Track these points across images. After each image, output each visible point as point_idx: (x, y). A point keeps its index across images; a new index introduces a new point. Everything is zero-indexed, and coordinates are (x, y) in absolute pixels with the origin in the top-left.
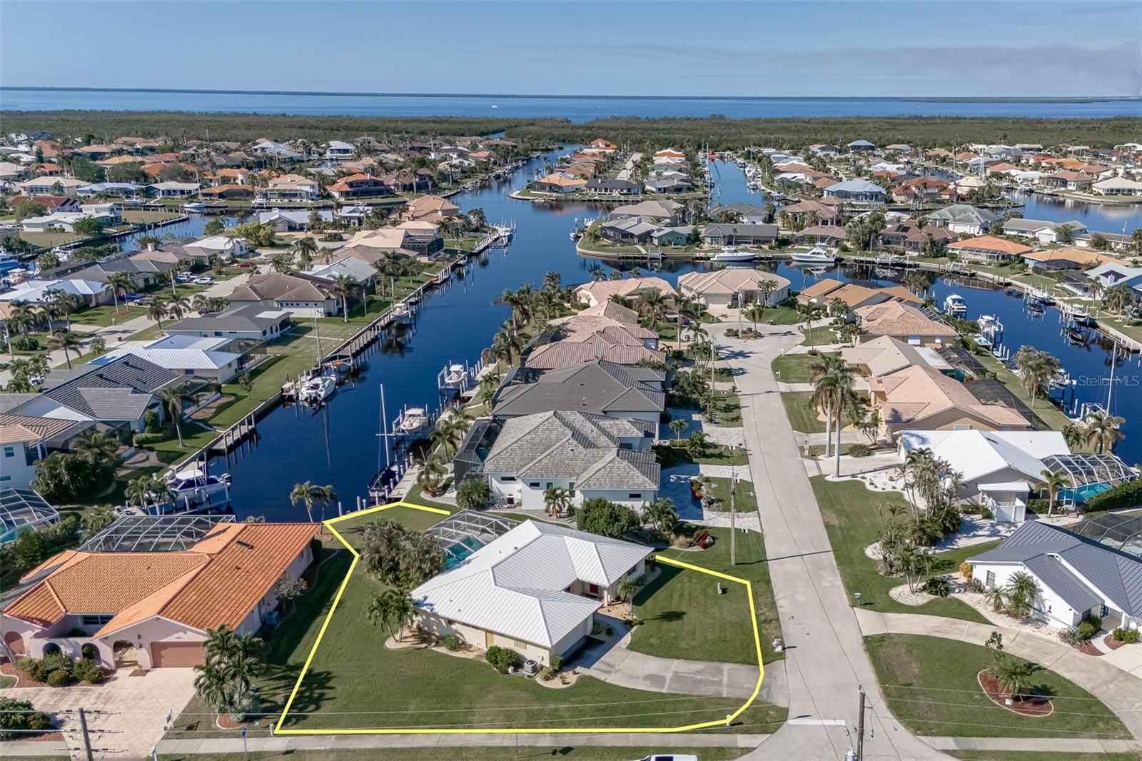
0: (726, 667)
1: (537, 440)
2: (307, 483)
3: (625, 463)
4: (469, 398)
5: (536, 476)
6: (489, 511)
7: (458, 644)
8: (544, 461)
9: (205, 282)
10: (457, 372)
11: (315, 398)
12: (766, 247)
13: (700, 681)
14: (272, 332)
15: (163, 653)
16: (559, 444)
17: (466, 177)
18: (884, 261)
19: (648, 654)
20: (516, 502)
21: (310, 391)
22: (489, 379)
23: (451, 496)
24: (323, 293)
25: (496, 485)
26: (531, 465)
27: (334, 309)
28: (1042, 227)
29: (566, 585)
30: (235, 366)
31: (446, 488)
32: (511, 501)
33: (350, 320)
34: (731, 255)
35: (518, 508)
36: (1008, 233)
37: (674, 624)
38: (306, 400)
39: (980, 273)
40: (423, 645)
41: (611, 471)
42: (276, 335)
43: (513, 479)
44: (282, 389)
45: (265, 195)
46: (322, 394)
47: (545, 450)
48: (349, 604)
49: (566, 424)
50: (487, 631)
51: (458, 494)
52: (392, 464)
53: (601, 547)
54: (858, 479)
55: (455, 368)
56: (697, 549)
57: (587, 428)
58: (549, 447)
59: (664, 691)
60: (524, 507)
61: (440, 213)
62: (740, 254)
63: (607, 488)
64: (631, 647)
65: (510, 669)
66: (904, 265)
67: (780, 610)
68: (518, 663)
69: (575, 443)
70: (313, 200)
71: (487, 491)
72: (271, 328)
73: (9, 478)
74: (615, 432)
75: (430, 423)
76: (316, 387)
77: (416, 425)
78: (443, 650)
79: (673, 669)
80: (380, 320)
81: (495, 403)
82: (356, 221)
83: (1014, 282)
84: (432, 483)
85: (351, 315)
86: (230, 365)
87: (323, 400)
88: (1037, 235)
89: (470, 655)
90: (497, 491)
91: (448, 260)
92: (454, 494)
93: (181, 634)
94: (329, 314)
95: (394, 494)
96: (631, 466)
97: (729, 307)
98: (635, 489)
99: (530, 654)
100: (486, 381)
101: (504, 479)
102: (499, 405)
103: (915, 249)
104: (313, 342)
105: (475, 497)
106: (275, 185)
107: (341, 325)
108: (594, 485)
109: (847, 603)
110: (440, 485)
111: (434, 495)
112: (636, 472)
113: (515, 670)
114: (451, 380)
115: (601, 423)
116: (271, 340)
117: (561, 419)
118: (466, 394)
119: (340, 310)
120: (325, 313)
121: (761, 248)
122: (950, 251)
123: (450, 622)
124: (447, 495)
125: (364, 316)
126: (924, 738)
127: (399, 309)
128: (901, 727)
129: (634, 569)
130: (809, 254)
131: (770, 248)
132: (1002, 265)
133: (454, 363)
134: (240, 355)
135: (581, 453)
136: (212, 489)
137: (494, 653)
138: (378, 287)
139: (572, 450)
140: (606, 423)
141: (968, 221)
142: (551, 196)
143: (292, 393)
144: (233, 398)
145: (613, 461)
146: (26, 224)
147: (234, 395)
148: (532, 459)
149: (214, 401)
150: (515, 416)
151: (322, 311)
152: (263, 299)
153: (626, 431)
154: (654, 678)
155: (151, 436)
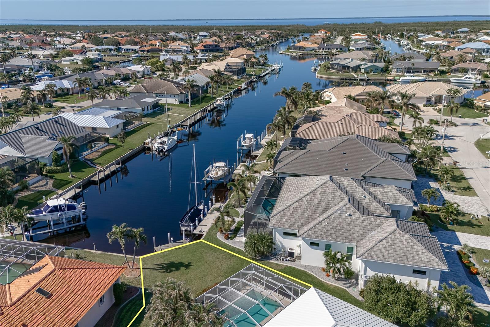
1: (316, 201)
2: (123, 225)
3: (407, 236)
4: (256, 156)
5: (317, 237)
6: (272, 261)
8: (324, 223)
9: (126, 85)
10: (249, 139)
11: (162, 150)
12: (432, 75)
14: (148, 110)
16: (336, 208)
17: (258, 45)
20: (295, 255)
21: (159, 145)
22: (271, 144)
23: (240, 241)
24: (179, 89)
25: (278, 238)
26: (311, 225)
27: (184, 100)
30: (121, 127)
31: (236, 231)
32: (291, 254)
33: (192, 106)
34: (411, 78)
35: (297, 262)
38: (156, 150)
41: (393, 243)
42: (150, 111)
43: (295, 235)
44: (144, 143)
46: (166, 147)
47: (324, 212)
49: (342, 189)
51: (246, 241)
52: (199, 204)
55: (248, 136)
57: (361, 194)
58: (328, 209)
60: (303, 262)
61: (245, 56)
62: (417, 78)
63: (391, 261)
69: (352, 208)
70: (187, 53)
71: (271, 243)
72: (148, 107)
74: (385, 199)
75: (230, 173)
76: (163, 143)
77: (220, 174)
80: (208, 107)
81: (276, 162)
82: (204, 61)
84: (226, 226)
85: (192, 103)
86: (118, 126)
87: (166, 151)
90: (279, 243)
91: (248, 79)
92: (244, 239)
94: (181, 102)
95: (198, 230)
96: (415, 241)
97: (425, 106)
98: (422, 267)
100: (269, 146)
101: (285, 234)
102: (279, 165)
104: (169, 117)
105: (261, 248)
107: (187, 108)
108: (377, 256)
110: (233, 227)
111: (227, 238)
112: (419, 247)
114: (245, 143)
115: (372, 189)
116: (147, 114)
117: (336, 183)
118: (254, 153)
119: (188, 100)
120: (179, 101)
121: (429, 75)
124: (237, 239)
125: (200, 104)
127: (219, 101)
130: (462, 78)
131: (435, 75)
133: (248, 133)
134: (124, 121)
135: (359, 219)
138: (209, 90)
139: (350, 215)
140: (376, 191)
142: (300, 52)
143: (150, 145)
144: (115, 146)
145: (393, 233)
146: (63, 60)
147: (116, 144)
148: (313, 219)
149: (103, 148)
150: (291, 175)
151: (177, 99)
152: (148, 92)
153: (396, 200)
155: (54, 168)
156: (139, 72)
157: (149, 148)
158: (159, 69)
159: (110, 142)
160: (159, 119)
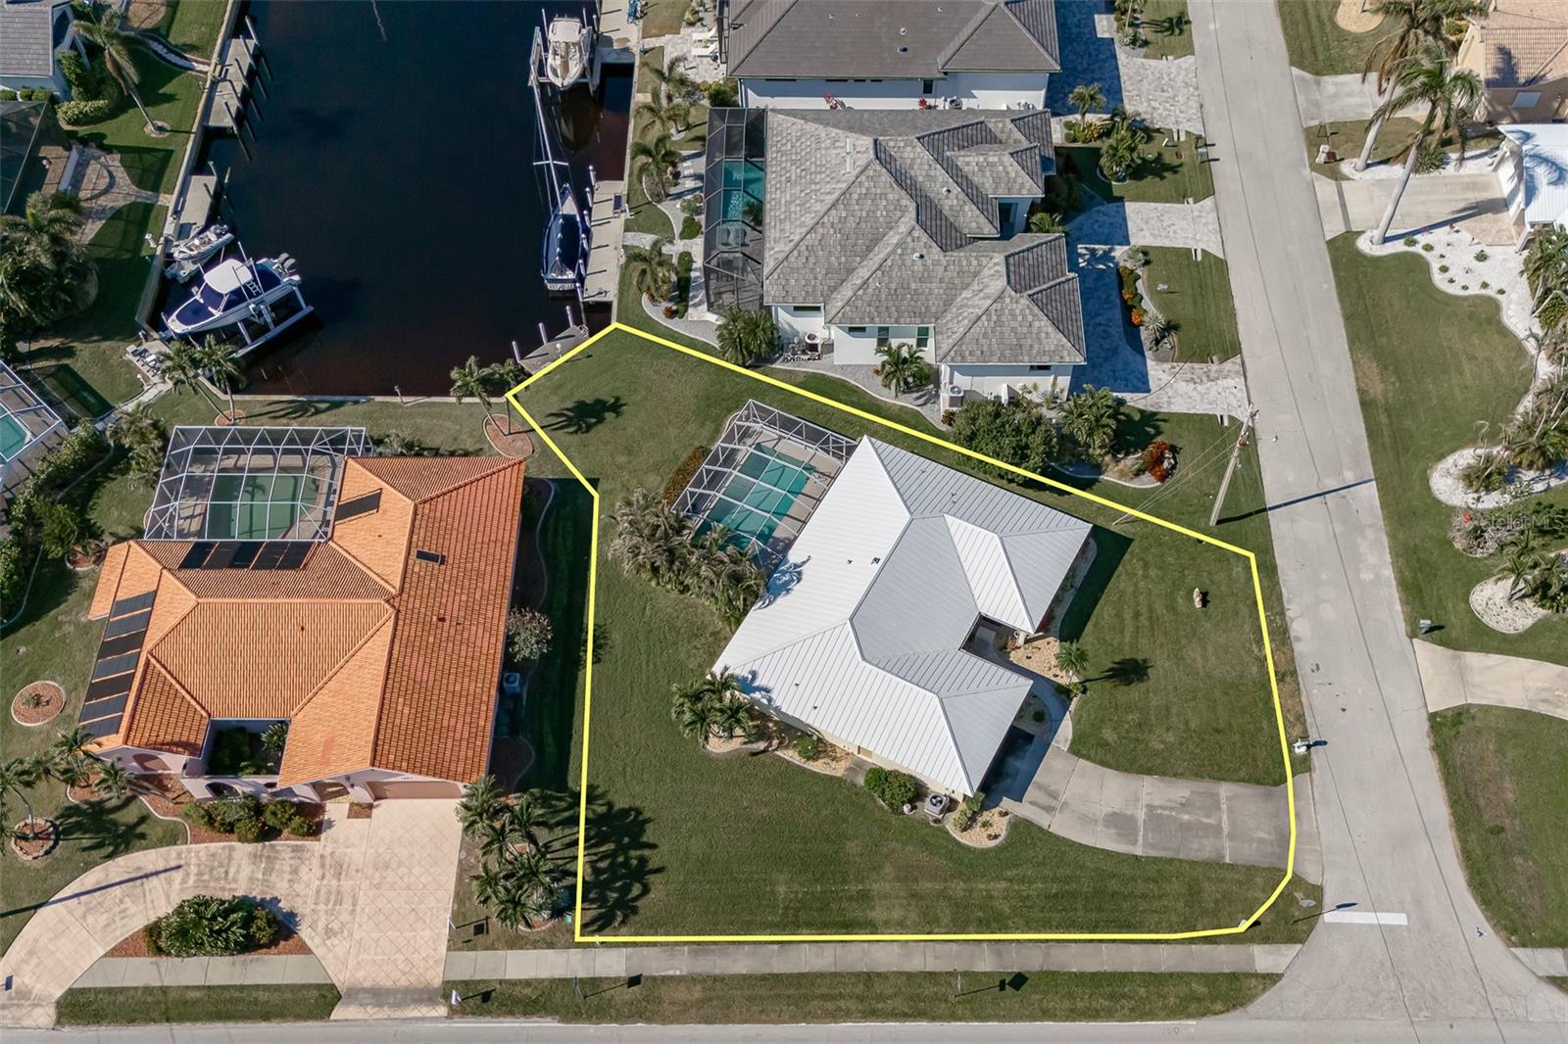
0: (1225, 790)
1: (851, 223)
3: (1022, 299)
5: (862, 319)
6: (777, 366)
8: (874, 284)
13: (1185, 827)
19: (1103, 763)
20: (821, 347)
25: (784, 318)
26: (847, 290)
29: (966, 631)
31: (684, 291)
32: (813, 347)
35: (825, 362)
37: (1134, 692)
40: (761, 745)
41: (999, 323)
43: (816, 309)
47: (870, 250)
48: (616, 637)
56: (1148, 482)
58: (875, 241)
59: (1139, 851)
60: (836, 360)
63: (995, 362)
64: (1077, 750)
65: (906, 808)
67: (1298, 647)
68: (917, 791)
69: (925, 238)
71: (770, 330)
74: (988, 188)
78: (791, 755)
79: (1145, 800)
89: (838, 770)
90: (786, 327)
92: (712, 319)
95: (594, 291)
96: (1036, 310)
98: (1043, 361)
101: (797, 309)
108: (971, 354)
109: (1402, 627)
111: (669, 312)
112: (1043, 323)
113: (914, 808)
117: (889, 164)
124: (693, 313)
135: (936, 263)
136: (275, 294)
137: (878, 777)
139: (921, 258)
145: (1000, 298)
148: (850, 271)
153: (1010, 183)
154: (1120, 822)
155: (88, 106)
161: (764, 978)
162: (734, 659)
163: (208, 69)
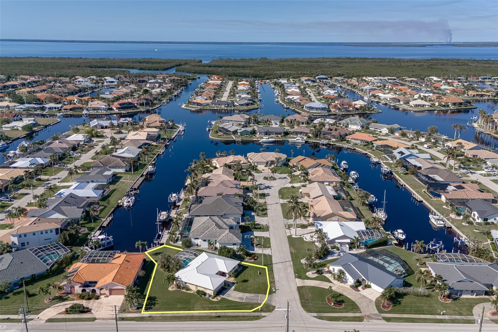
0: (260, 295)
1: (205, 226)
2: (140, 241)
3: (231, 234)
4: (179, 206)
5: (205, 238)
6: (191, 248)
7: (188, 289)
8: (207, 233)
9: (78, 155)
10: (175, 197)
11: (129, 206)
12: (280, 136)
13: (253, 299)
14: (110, 180)
15: (112, 291)
16: (211, 228)
17: (163, 97)
18: (323, 143)
19: (239, 292)
20: (199, 245)
21: (127, 204)
22: (186, 200)
23: (180, 243)
24: (125, 163)
25: (193, 240)
26: (203, 234)
27: (128, 169)
28: (383, 127)
29: (216, 273)
30: (102, 195)
31: (177, 240)
32: (197, 245)
33: (134, 173)
34: (267, 140)
35: (200, 247)
36: (371, 129)
37: (246, 283)
38: (126, 206)
39: (357, 149)
40: (179, 289)
41: (227, 237)
42: (112, 180)
43: (198, 238)
44: (118, 203)
45: (87, 110)
46: (131, 204)
47: (207, 230)
48: (156, 278)
49: (213, 221)
50: (196, 286)
51: (182, 243)
52: (159, 231)
53: (226, 261)
54: (302, 237)
55: (174, 195)
56: (253, 260)
57: (220, 222)
58: (208, 228)
59: (243, 302)
61: (158, 122)
62: (270, 140)
63: (226, 242)
64: (234, 290)
65: (203, 296)
66: (330, 144)
67: (275, 279)
68: (205, 294)
69: (216, 227)
70: (106, 111)
71: (190, 242)
72: (109, 178)
73: (51, 239)
75: (169, 216)
76: (129, 202)
77: (165, 218)
78: (184, 291)
79: (246, 296)
80: (144, 172)
81: (189, 211)
82: (126, 124)
83: (368, 153)
84: (173, 239)
85: (134, 171)
86: (100, 194)
88: (381, 130)
89: (192, 292)
90: (193, 242)
91: (163, 143)
92: (181, 243)
93: (117, 287)
94: (126, 171)
95: (162, 242)
97: (265, 166)
98: (234, 242)
99: (208, 292)
100: (185, 201)
102: (191, 212)
103: (334, 138)
104: (123, 183)
105: (187, 244)
106: (91, 105)
107: (131, 175)
108: (223, 241)
110: (176, 239)
111: (174, 243)
113: (204, 296)
114: (173, 200)
115: (224, 220)
116: (110, 183)
117: (212, 219)
118: (178, 204)
119: (130, 169)
121: (278, 137)
122: (347, 139)
123: (186, 283)
124: (178, 243)
125: (138, 171)
126: (309, 313)
127: (150, 168)
128: (304, 311)
129: (235, 267)
130: (295, 140)
132: (365, 146)
133: (173, 193)
134: (103, 191)
135: (218, 230)
136: (108, 241)
137: (198, 292)
138: (141, 158)
139: (216, 230)
140: (225, 220)
141: (355, 124)
142: (198, 108)
143: (121, 204)
144: (104, 207)
145: (228, 233)
146: (4, 127)
147: (104, 205)
148: (204, 232)
149: (98, 208)
150: (197, 216)
151: (124, 169)
152: (104, 166)
153: (231, 223)
154: (240, 298)
155: (84, 222)
156: (81, 141)
157: (121, 205)
158: (94, 135)
159: (100, 204)
160: (118, 185)
161: (173, 316)
162: (177, 275)
163: (104, 220)
